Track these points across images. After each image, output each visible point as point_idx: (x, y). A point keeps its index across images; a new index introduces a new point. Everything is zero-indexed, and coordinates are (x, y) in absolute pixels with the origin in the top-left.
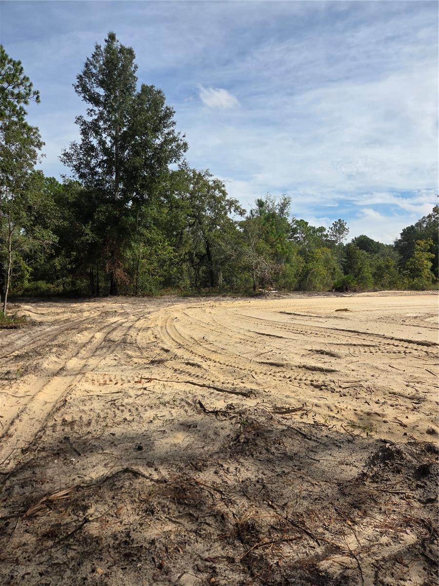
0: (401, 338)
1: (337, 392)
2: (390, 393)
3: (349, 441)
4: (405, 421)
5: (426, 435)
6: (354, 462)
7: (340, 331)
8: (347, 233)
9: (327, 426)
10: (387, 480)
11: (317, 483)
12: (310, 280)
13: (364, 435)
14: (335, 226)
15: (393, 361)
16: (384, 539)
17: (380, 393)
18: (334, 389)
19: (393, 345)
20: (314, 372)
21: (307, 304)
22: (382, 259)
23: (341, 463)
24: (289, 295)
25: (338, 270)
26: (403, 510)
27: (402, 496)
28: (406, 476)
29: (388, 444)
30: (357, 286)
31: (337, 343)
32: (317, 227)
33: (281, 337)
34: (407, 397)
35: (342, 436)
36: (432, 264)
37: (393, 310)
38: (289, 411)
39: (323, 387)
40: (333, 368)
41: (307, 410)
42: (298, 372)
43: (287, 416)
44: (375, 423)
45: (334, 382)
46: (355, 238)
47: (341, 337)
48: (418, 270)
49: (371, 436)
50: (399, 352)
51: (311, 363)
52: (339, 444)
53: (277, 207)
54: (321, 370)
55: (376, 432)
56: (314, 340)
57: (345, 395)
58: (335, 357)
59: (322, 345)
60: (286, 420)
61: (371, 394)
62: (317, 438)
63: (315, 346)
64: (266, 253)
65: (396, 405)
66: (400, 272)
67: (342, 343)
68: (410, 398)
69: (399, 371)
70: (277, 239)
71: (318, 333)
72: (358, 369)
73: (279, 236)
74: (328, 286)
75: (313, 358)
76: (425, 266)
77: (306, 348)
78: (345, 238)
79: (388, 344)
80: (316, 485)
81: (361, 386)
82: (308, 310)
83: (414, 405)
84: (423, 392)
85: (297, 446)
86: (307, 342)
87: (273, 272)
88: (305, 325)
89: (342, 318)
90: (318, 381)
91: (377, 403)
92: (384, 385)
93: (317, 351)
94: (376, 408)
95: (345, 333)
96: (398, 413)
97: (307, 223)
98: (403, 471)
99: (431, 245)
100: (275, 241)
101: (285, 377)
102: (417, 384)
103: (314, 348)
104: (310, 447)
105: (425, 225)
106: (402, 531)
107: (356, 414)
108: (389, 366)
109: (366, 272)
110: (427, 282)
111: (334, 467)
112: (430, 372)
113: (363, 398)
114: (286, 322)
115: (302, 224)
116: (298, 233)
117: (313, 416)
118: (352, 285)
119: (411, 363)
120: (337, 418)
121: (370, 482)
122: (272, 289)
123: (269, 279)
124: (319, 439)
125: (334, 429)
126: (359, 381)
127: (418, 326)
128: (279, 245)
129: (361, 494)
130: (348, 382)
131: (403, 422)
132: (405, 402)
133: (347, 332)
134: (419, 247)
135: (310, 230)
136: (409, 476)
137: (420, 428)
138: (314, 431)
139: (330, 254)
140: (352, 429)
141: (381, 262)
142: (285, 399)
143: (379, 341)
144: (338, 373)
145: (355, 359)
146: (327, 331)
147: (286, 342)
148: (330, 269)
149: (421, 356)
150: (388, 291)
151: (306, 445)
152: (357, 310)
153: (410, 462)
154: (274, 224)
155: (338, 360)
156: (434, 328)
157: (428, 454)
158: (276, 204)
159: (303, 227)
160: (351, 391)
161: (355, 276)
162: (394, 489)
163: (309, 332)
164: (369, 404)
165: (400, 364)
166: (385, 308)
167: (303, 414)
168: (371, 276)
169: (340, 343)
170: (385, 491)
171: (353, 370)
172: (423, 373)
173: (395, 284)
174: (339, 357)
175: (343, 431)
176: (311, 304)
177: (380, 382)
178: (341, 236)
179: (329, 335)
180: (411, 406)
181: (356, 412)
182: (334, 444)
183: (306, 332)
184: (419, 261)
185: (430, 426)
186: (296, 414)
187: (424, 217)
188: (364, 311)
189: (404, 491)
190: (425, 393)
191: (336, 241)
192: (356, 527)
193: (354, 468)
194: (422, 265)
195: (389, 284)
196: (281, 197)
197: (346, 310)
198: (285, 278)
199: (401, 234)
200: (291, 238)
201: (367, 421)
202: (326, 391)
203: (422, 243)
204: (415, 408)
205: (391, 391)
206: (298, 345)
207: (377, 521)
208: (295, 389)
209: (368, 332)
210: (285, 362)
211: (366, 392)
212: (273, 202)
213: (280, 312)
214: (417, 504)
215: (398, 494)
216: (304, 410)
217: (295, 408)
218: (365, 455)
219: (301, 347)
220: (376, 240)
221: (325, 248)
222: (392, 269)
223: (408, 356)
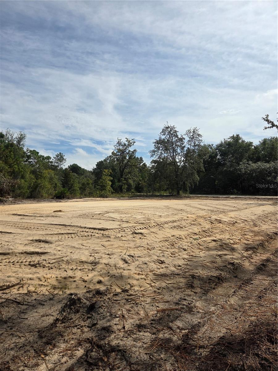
0: (90, 227)
1: (47, 267)
2: (80, 262)
3: (51, 299)
4: (86, 278)
5: (97, 284)
6: (52, 313)
7: (54, 226)
8: (65, 161)
9: (36, 292)
10: (71, 319)
11: (23, 335)
12: (39, 191)
13: (61, 293)
14: (57, 156)
15: (84, 242)
16: (64, 359)
17: (74, 263)
18: (45, 265)
19: (85, 231)
20: (32, 256)
21: (35, 208)
22: (85, 179)
23: (43, 316)
24: (22, 201)
25: (59, 184)
26: (78, 336)
27: (78, 327)
28: (82, 313)
29: (73, 296)
30: (70, 195)
31: (52, 233)
32: (45, 156)
33: (11, 233)
34: (89, 263)
35: (46, 297)
36: (111, 183)
37: (89, 210)
38: (9, 287)
39: (37, 265)
40: (45, 251)
41: (23, 284)
42: (20, 257)
43: (7, 291)
44: (68, 283)
45: (45, 260)
46: (70, 165)
47: (54, 229)
48: (104, 186)
49: (65, 292)
50: (88, 236)
51: (31, 249)
52: (43, 303)
53: (15, 139)
54: (37, 253)
55: (69, 289)
56: (35, 233)
57: (52, 268)
58: (48, 243)
59: (40, 236)
60: (5, 294)
61: (69, 265)
62: (28, 302)
63: (36, 237)
64: (5, 171)
65: (83, 269)
66: (95, 187)
67: (54, 233)
68: (91, 263)
69: (87, 248)
70: (14, 162)
71: (39, 227)
72: (63, 249)
73: (16, 160)
74: (52, 195)
75: (33, 246)
76: (108, 184)
77: (29, 239)
78: (64, 164)
79: (83, 231)
80: (22, 336)
81: (63, 260)
82: (34, 212)
83: (92, 267)
84: (98, 258)
85: (12, 312)
86: (29, 235)
87: (10, 185)
88: (30, 223)
89: (56, 216)
90: (34, 261)
91: (71, 270)
92: (77, 257)
93: (36, 241)
94: (70, 273)
95: (57, 227)
96: (83, 274)
97: (38, 153)
98: (81, 310)
99: (110, 173)
100: (13, 163)
101: (9, 262)
102: (96, 254)
103: (34, 239)
104: (22, 310)
105: (108, 161)
106: (76, 350)
107: (57, 280)
108: (82, 245)
109: (76, 187)
110: (109, 193)
111: (37, 320)
112: (103, 246)
113: (63, 268)
114: (17, 221)
115: (35, 153)
116: (31, 159)
117: (27, 287)
118: (67, 194)
119: (94, 242)
120: (44, 285)
121: (60, 324)
122: (9, 197)
123: (7, 190)
124: (30, 303)
125: (42, 293)
126: (62, 258)
127: (100, 219)
128: (16, 166)
129: (53, 334)
130: (55, 259)
131: (85, 279)
132: (88, 266)
133: (58, 226)
134: (105, 173)
135: (40, 157)
136: (84, 313)
137: (94, 281)
138: (26, 297)
139: (53, 175)
140: (54, 291)
141: (84, 181)
142: (7, 279)
143: (77, 230)
144: (49, 254)
145: (61, 243)
146: (46, 226)
147: (14, 236)
148: (53, 184)
149: (100, 237)
150: (88, 198)
151: (19, 310)
152: (68, 211)
153: (85, 304)
154: (12, 151)
155: (51, 245)
156: (108, 220)
157: (96, 296)
158: (14, 137)
159: (35, 155)
160: (56, 265)
161: (69, 189)
162: (74, 324)
163: (33, 227)
164: (67, 272)
165: (88, 243)
166: (84, 209)
167: (20, 287)
168: (78, 189)
169: (53, 233)
170: (68, 327)
171: (59, 251)
172: (100, 247)
173: (92, 194)
174: (51, 243)
175: (47, 293)
176: (38, 207)
177: (74, 257)
178: (61, 163)
179: (46, 228)
180: (91, 268)
181: (57, 278)
182: (40, 304)
183: (30, 228)
184: (105, 181)
185: (99, 278)
186: (15, 288)
187: (108, 157)
188: (71, 211)
189: (80, 323)
190: (99, 258)
191: (58, 166)
192: (47, 358)
193: (51, 317)
194: (106, 184)
195: (89, 194)
196: (19, 133)
197: (60, 211)
198: (20, 190)
199: (96, 165)
200: (26, 162)
201: (63, 283)
202: (39, 267)
203: (106, 171)
204: (93, 269)
205: (81, 261)
206: (23, 237)
207: (61, 348)
208: (16, 270)
209: (72, 224)
210: (11, 251)
211: (65, 264)
212: (12, 135)
213: (13, 214)
214: (86, 330)
215: (76, 326)
216: (21, 284)
217: (14, 283)
218: (60, 306)
219: (25, 238)
220: (83, 167)
221: (50, 170)
222: (91, 185)
223: (93, 238)
